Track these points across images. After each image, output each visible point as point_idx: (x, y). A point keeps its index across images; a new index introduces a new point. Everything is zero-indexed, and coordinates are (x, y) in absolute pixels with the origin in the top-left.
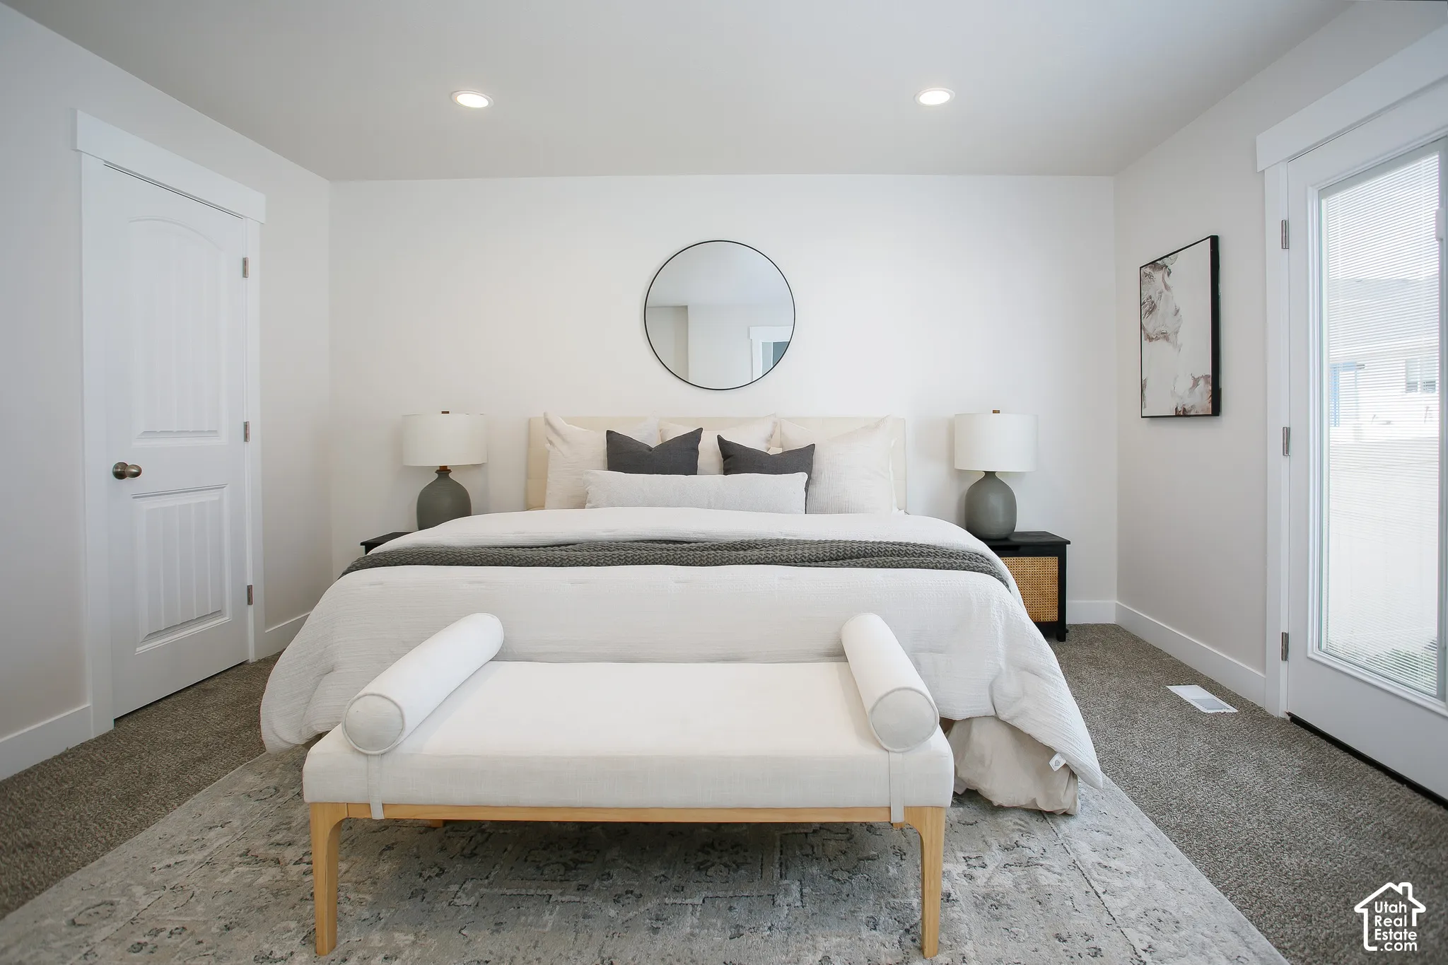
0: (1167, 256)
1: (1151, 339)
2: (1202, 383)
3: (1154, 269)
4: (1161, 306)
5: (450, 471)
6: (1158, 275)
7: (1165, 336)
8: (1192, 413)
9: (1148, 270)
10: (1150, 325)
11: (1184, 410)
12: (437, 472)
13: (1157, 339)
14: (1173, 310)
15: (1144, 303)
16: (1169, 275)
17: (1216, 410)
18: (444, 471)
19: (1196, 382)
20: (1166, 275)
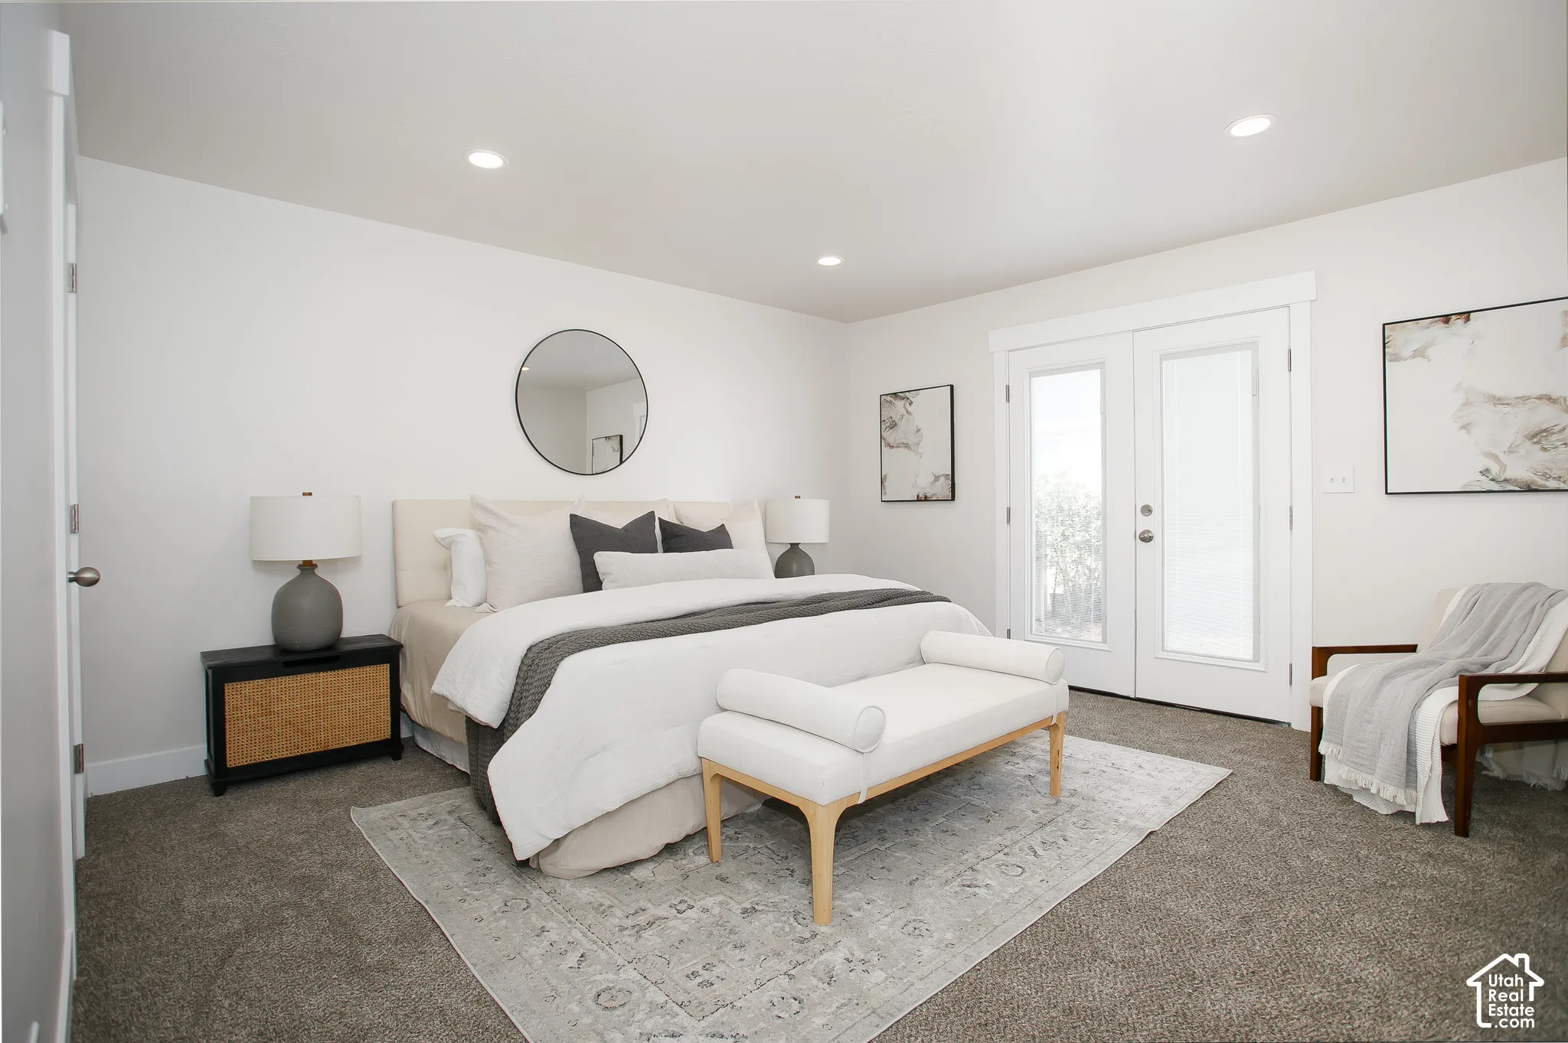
0: (909, 391)
1: (891, 447)
2: (942, 479)
3: (894, 399)
4: (902, 425)
5: (316, 566)
6: (899, 404)
7: (907, 446)
8: (933, 499)
9: (889, 398)
10: (891, 436)
11: (926, 496)
12: (300, 567)
13: (898, 447)
14: (915, 429)
15: (884, 421)
16: (910, 404)
17: (953, 498)
18: (308, 567)
19: (937, 478)
20: (908, 404)
